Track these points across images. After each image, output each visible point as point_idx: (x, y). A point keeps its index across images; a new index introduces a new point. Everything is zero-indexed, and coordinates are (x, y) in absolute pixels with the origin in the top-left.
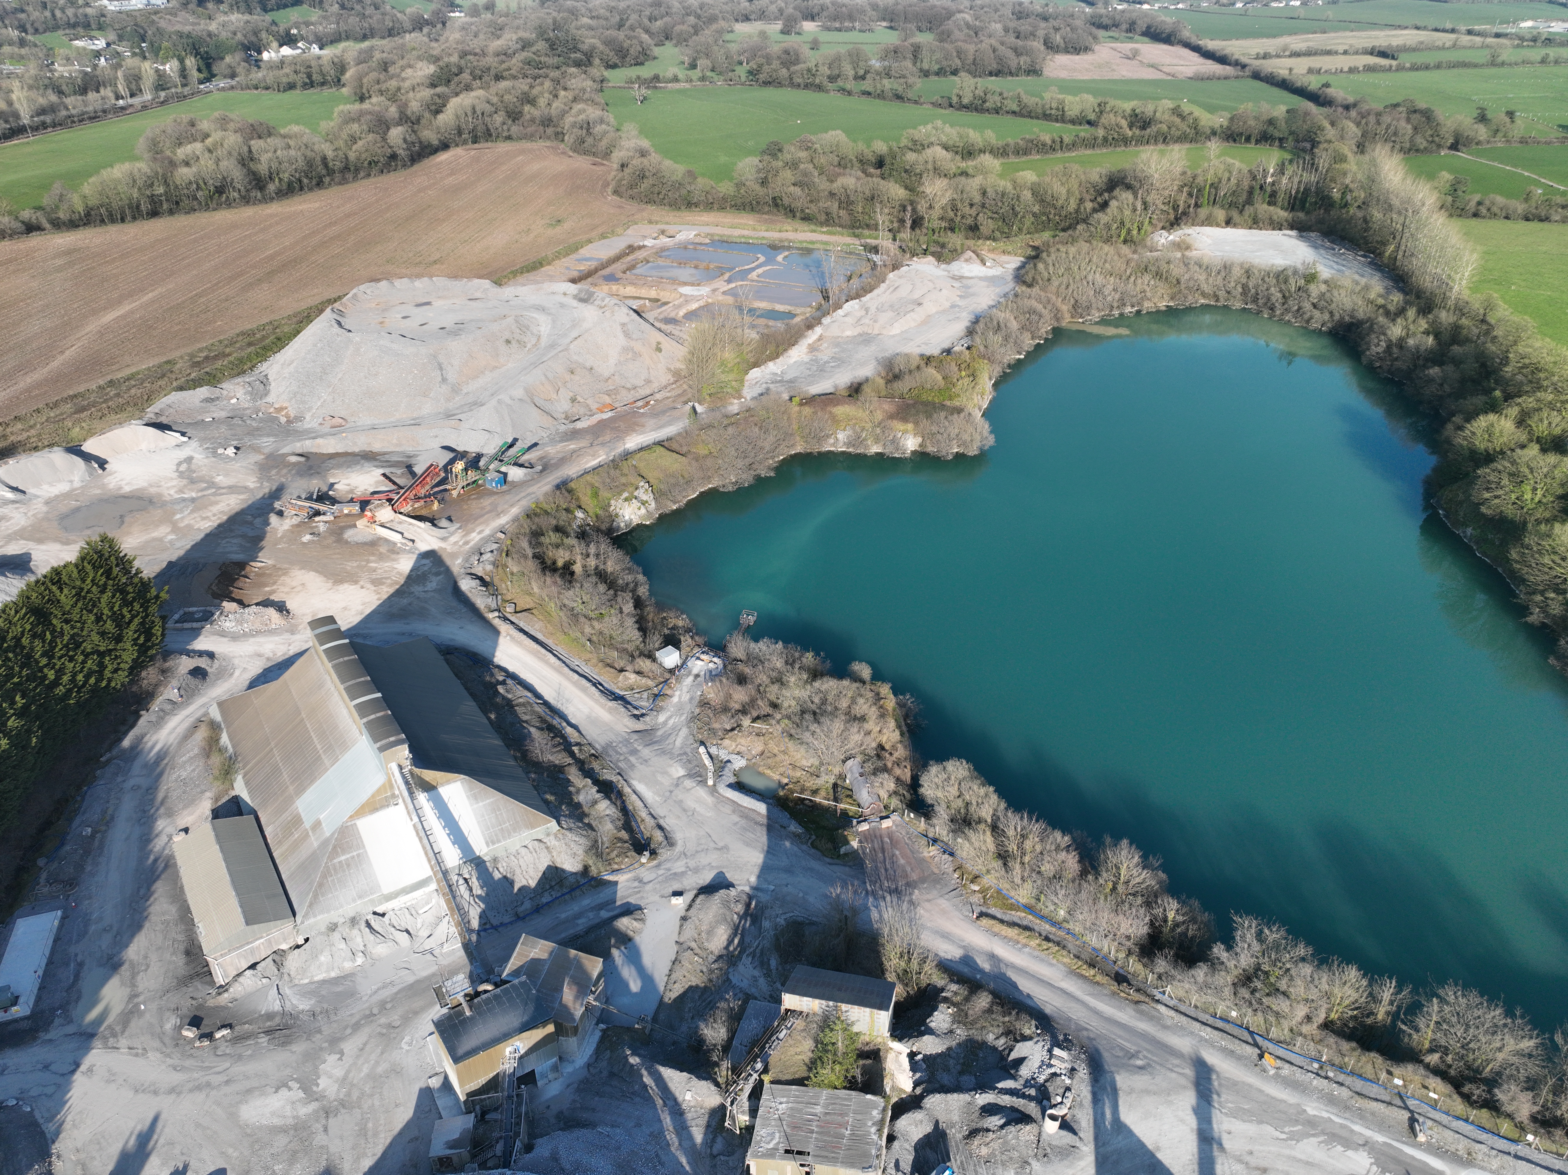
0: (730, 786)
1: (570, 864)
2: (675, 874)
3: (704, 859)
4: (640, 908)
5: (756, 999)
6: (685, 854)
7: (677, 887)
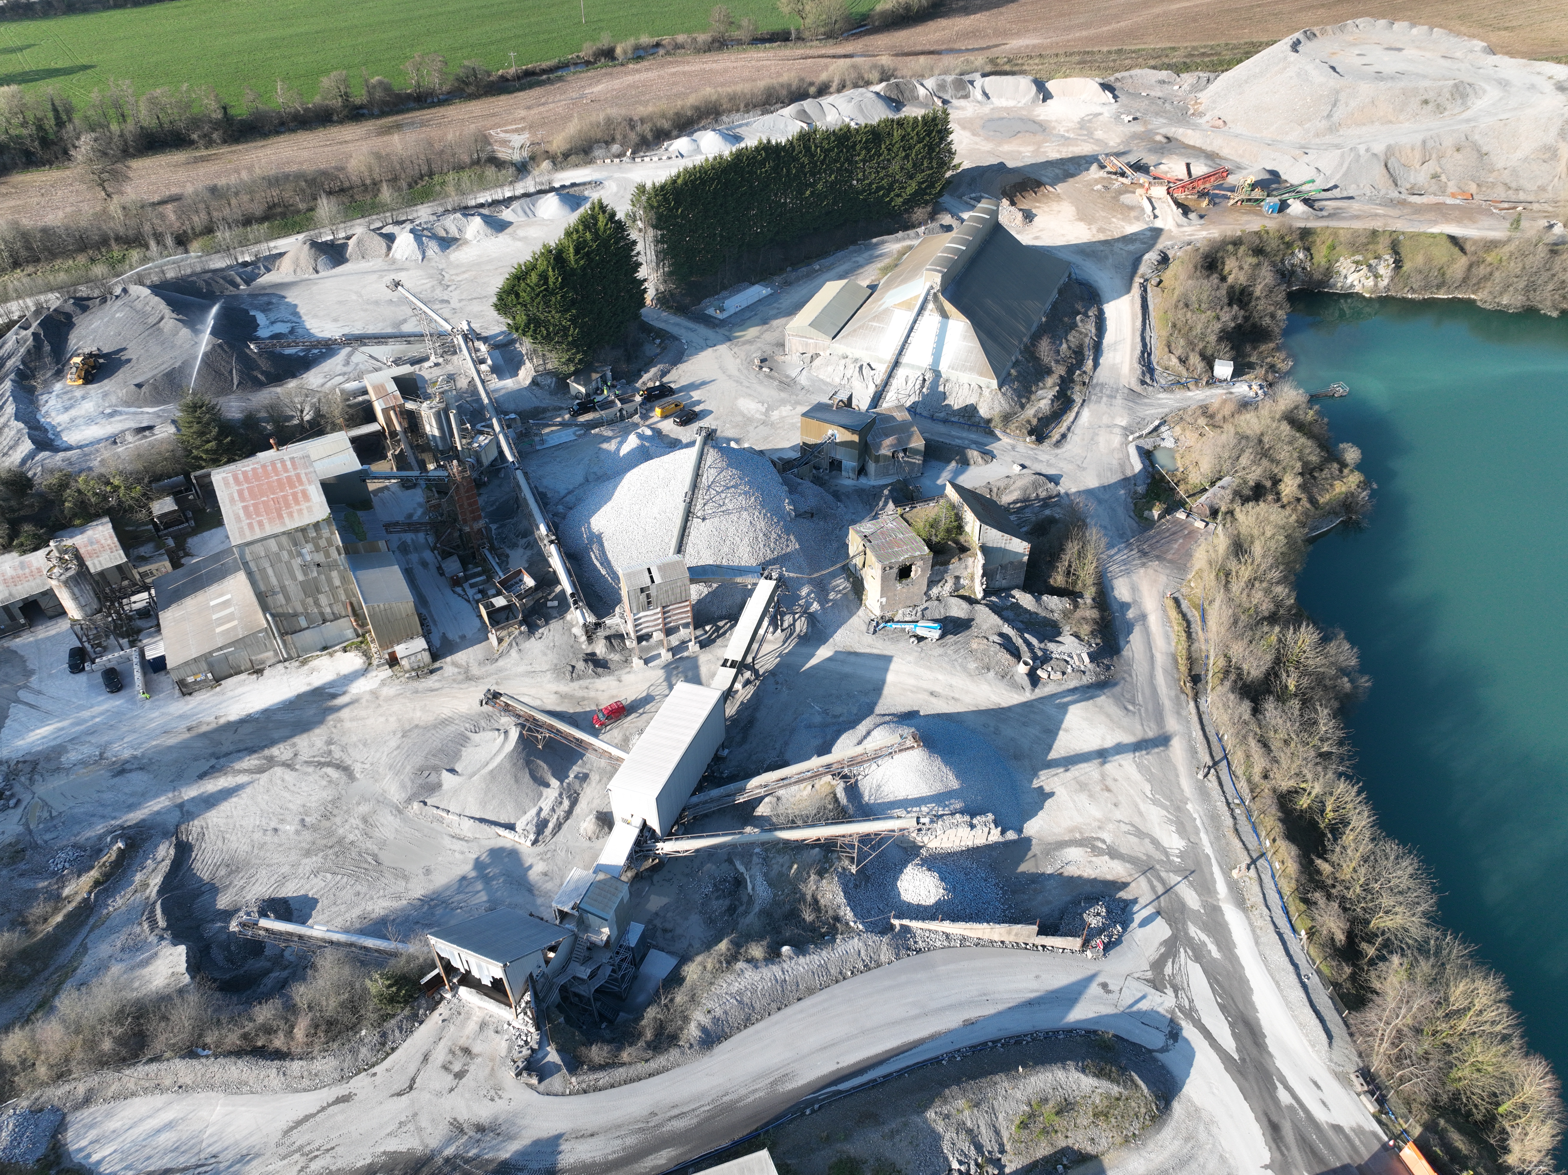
0: (1139, 448)
1: (984, 411)
2: (1036, 458)
3: (1063, 465)
4: (994, 457)
6: (1055, 456)
7: (1028, 463)
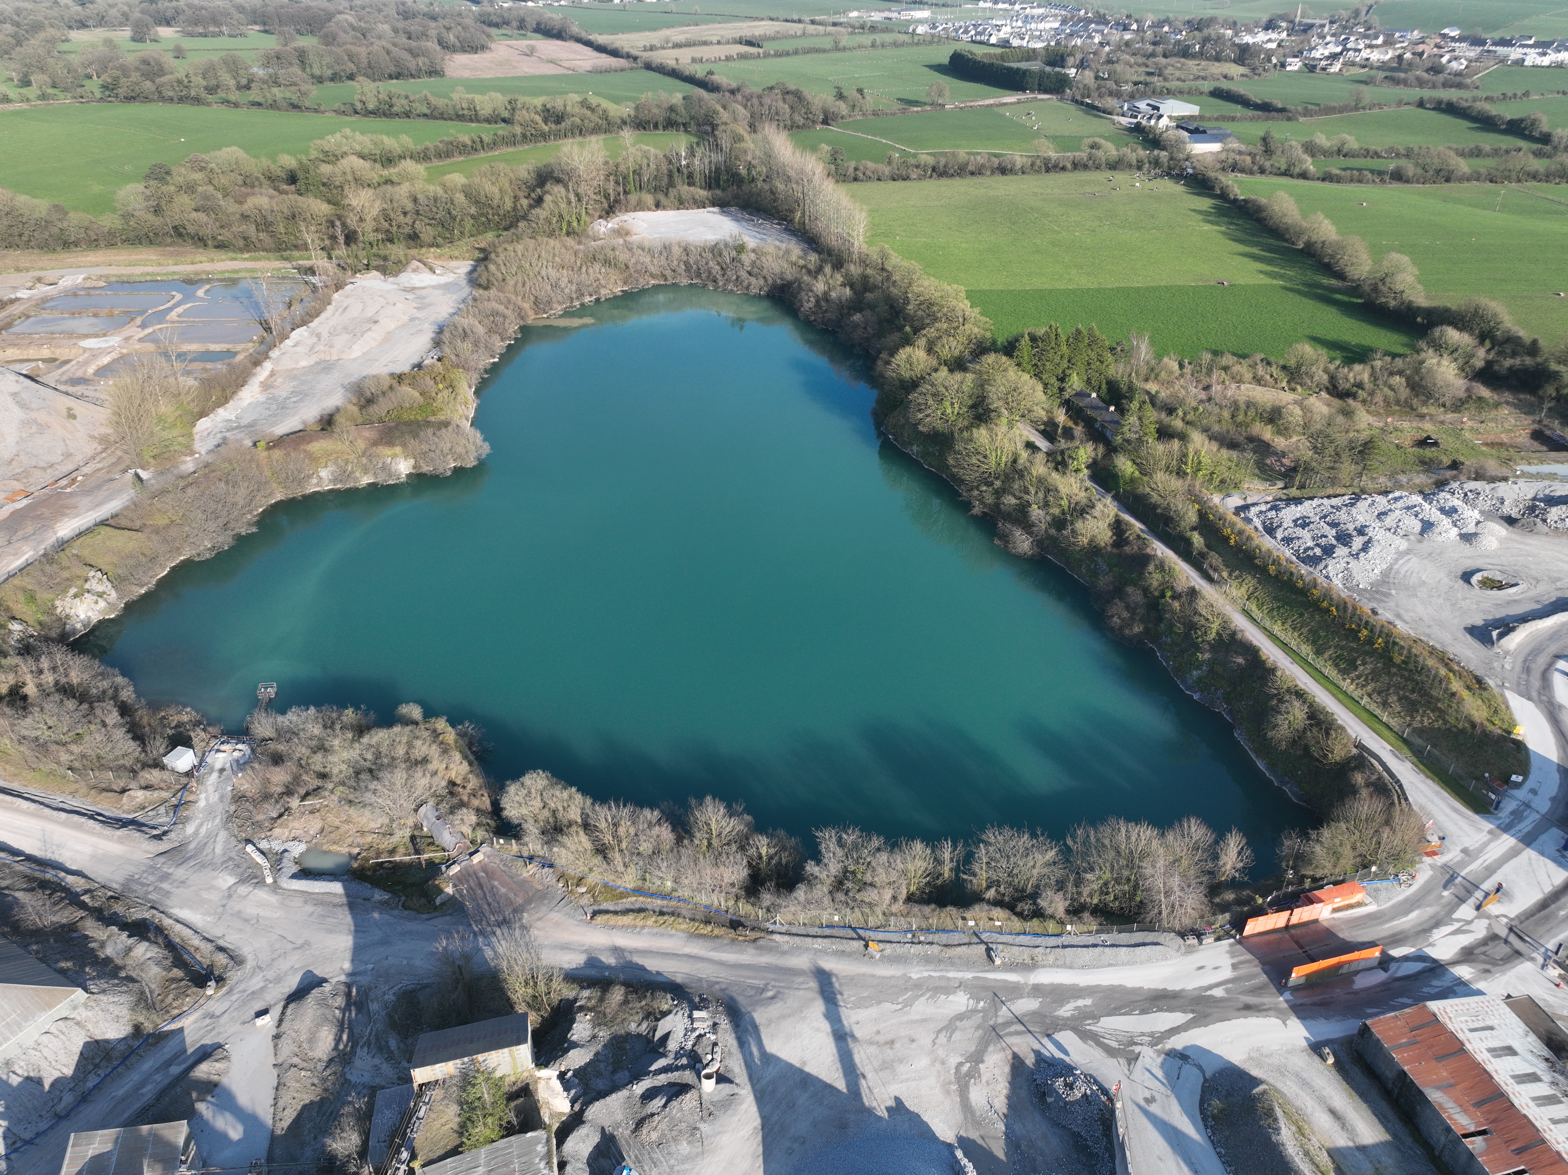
0: (294, 876)
1: (114, 1032)
2: (253, 993)
3: (284, 965)
4: (220, 1046)
5: (383, 1088)
6: (260, 968)
7: (259, 1006)
